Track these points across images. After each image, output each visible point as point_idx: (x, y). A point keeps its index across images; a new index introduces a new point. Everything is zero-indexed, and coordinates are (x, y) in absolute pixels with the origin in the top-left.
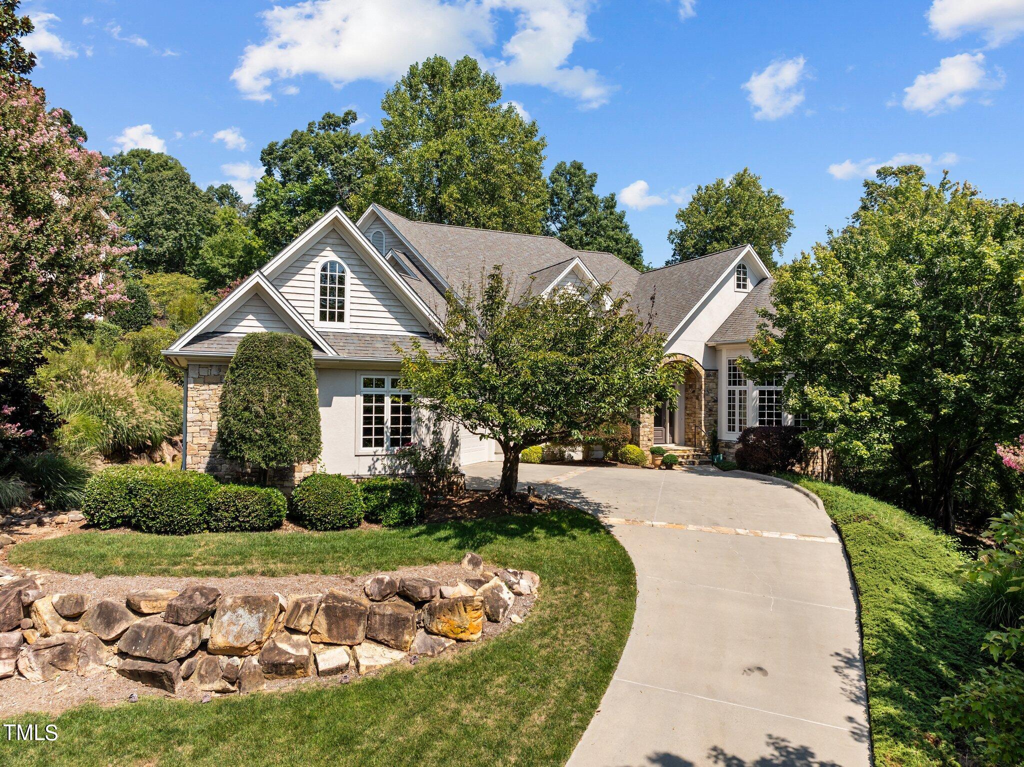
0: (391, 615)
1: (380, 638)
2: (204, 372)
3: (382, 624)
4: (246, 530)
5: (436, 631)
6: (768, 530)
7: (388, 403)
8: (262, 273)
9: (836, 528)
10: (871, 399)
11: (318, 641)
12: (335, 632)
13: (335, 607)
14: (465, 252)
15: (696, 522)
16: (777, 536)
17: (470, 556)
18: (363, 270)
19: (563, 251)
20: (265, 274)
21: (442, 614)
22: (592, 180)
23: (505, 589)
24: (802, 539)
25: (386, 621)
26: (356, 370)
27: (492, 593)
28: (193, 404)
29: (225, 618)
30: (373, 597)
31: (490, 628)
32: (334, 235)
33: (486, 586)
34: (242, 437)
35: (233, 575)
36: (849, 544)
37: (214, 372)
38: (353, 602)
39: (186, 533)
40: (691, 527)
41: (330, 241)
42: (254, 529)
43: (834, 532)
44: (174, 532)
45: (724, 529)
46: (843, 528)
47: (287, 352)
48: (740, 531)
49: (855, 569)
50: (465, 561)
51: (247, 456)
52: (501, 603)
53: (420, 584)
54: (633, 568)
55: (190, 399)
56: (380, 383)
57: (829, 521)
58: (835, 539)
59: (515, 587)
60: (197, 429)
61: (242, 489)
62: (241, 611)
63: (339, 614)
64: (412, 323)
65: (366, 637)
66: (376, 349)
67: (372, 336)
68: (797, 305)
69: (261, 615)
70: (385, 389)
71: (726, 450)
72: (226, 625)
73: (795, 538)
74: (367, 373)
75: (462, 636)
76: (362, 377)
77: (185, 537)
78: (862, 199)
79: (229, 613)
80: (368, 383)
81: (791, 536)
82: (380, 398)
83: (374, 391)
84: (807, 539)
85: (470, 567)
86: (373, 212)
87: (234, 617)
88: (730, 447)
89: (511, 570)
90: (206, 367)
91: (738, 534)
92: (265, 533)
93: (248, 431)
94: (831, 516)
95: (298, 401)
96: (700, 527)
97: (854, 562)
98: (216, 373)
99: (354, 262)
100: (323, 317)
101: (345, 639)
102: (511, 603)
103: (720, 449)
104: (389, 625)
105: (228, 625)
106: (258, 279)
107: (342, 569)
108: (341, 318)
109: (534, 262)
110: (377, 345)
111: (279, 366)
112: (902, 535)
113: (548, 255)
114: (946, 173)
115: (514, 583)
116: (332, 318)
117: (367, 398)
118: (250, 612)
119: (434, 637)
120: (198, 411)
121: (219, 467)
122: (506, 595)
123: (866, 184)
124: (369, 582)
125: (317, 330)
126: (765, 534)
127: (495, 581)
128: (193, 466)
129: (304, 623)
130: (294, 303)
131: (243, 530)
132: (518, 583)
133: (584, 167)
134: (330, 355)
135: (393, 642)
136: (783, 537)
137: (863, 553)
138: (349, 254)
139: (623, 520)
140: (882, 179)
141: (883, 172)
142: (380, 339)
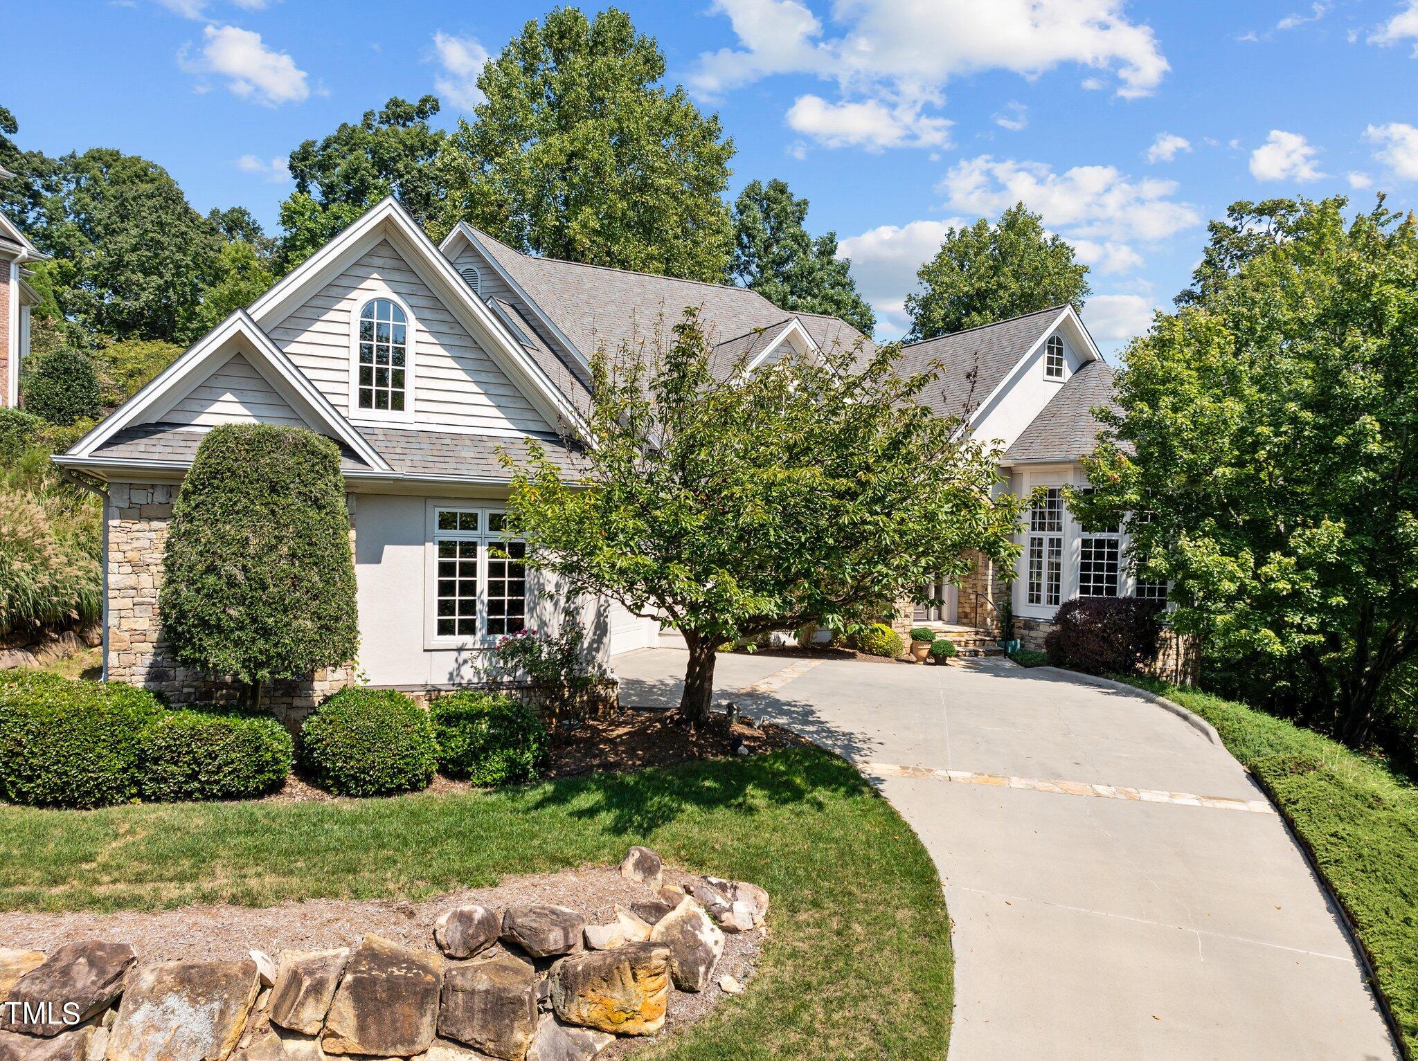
0: (487, 992)
1: (466, 1036)
2: (139, 497)
3: (469, 1009)
4: (214, 797)
5: (577, 1020)
6: (1148, 788)
7: (483, 558)
8: (249, 316)
9: (1255, 777)
10: (1293, 560)
11: (338, 1050)
12: (373, 1032)
13: (374, 981)
14: (609, 308)
15: (1023, 772)
16: (1165, 799)
17: (637, 855)
18: (440, 317)
19: (765, 312)
20: (256, 317)
21: (589, 987)
22: (802, 208)
23: (707, 921)
24: (1210, 804)
25: (478, 1004)
26: (426, 498)
27: (682, 932)
28: (120, 556)
29: (138, 1017)
30: (452, 952)
31: (684, 1007)
32: (385, 251)
33: (671, 917)
34: (204, 623)
35: (171, 906)
36: (1301, 820)
37: (159, 497)
38: (411, 963)
39: (97, 805)
40: (1017, 782)
41: (378, 262)
42: (228, 796)
43: (1255, 791)
44: (72, 804)
45: (1072, 786)
46: (1278, 786)
47: (291, 462)
48: (1102, 789)
49: (1330, 872)
50: (629, 865)
51: (212, 660)
52: (701, 954)
53: (542, 924)
54: (934, 871)
55: (112, 547)
56: (469, 523)
57: (1240, 770)
58: (1262, 805)
59: (725, 916)
60: (128, 603)
61: (204, 721)
62: (172, 1001)
63: (382, 994)
64: (529, 415)
65: (438, 1035)
66: (461, 460)
67: (459, 436)
68: (1166, 401)
69: (216, 1005)
70: (479, 532)
71: (1025, 632)
72: (138, 1031)
73: (1197, 803)
74: (447, 502)
75: (629, 1027)
76: (437, 510)
77: (93, 812)
78: (1206, 250)
79: (147, 1006)
80: (446, 522)
81: (1188, 800)
82: (469, 549)
83: (457, 535)
84: (1220, 805)
85: (638, 877)
86: (461, 237)
87: (158, 1013)
88: (1031, 629)
89: (714, 880)
90: (143, 487)
91: (1099, 796)
92: (249, 804)
93: (213, 612)
94: (1241, 758)
95: (311, 555)
96: (1032, 783)
97: (1321, 856)
98: (163, 500)
100: (365, 400)
101: (394, 1045)
102: (717, 951)
103: (1016, 631)
104: (484, 1011)
105: (144, 1032)
106: (239, 326)
107: (391, 886)
108: (399, 404)
109: (721, 328)
110: (463, 454)
111: (273, 490)
112: (1378, 799)
113: (742, 317)
114: (1383, 198)
115: (724, 910)
116: (382, 404)
117: (446, 549)
118: (194, 1002)
119: (573, 1031)
120: (130, 570)
122: (710, 935)
123: (1213, 228)
124: (442, 920)
125: (353, 423)
126: (1146, 796)
127: (687, 906)
128: (122, 671)
129: (309, 1018)
130: (309, 374)
131: (208, 797)
132: (731, 910)
133: (789, 190)
134: (377, 470)
135: (491, 1045)
136: (1177, 801)
137: (1333, 840)
138: (414, 287)
139: (897, 768)
140: (1236, 219)
141: (1237, 210)
142: (468, 443)
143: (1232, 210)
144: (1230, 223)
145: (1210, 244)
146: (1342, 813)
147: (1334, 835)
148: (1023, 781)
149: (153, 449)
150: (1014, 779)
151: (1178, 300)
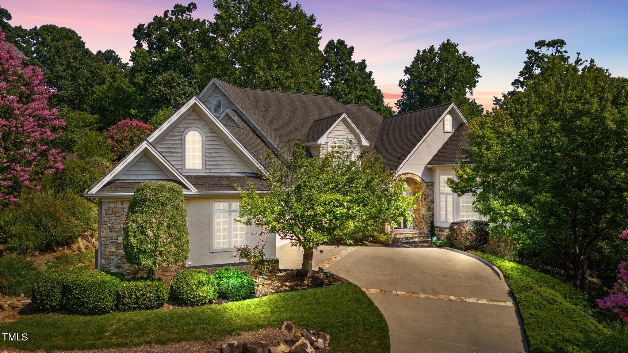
2: (112, 205)
4: (143, 309)
6: (470, 297)
8: (148, 141)
9: (512, 292)
15: (424, 291)
16: (475, 301)
17: (286, 324)
18: (213, 135)
20: (150, 141)
22: (351, 50)
23: (309, 345)
24: (491, 303)
26: (210, 199)
27: (301, 349)
28: (105, 226)
32: (194, 114)
33: (297, 344)
34: (140, 250)
35: (138, 345)
36: (522, 308)
37: (118, 205)
39: (104, 313)
40: (422, 296)
41: (191, 117)
42: (147, 308)
43: (509, 298)
44: (95, 314)
45: (442, 297)
46: (517, 296)
47: (168, 195)
48: (452, 298)
49: (526, 327)
50: (284, 327)
51: (143, 263)
53: (256, 347)
54: (387, 327)
55: (103, 223)
57: (507, 289)
58: (511, 303)
59: (315, 344)
60: (108, 242)
61: (140, 284)
64: (245, 167)
67: (220, 177)
70: (228, 210)
71: (440, 233)
73: (486, 303)
74: (217, 200)
77: (103, 316)
78: (525, 62)
81: (484, 302)
84: (495, 303)
85: (286, 331)
88: (442, 231)
89: (311, 332)
90: (113, 202)
92: (154, 311)
93: (143, 247)
95: (175, 226)
96: (427, 295)
97: (525, 322)
98: (120, 206)
99: (207, 131)
103: (436, 232)
106: (146, 146)
107: (207, 336)
109: (317, 113)
110: (223, 183)
111: (163, 205)
112: (555, 301)
113: (325, 108)
114: (579, 54)
115: (315, 341)
120: (109, 230)
121: (123, 266)
122: (310, 350)
123: (528, 52)
124: (224, 346)
125: (184, 174)
126: (468, 300)
127: (302, 340)
128: (106, 266)
130: (168, 159)
131: (140, 308)
132: (317, 341)
134: (193, 192)
136: (479, 302)
137: (531, 316)
138: (204, 125)
139: (379, 291)
140: (539, 48)
141: (540, 44)
142: (224, 179)
143: (536, 44)
144: (536, 50)
145: (527, 60)
146: (537, 307)
147: (531, 314)
148: (424, 295)
150: (421, 294)
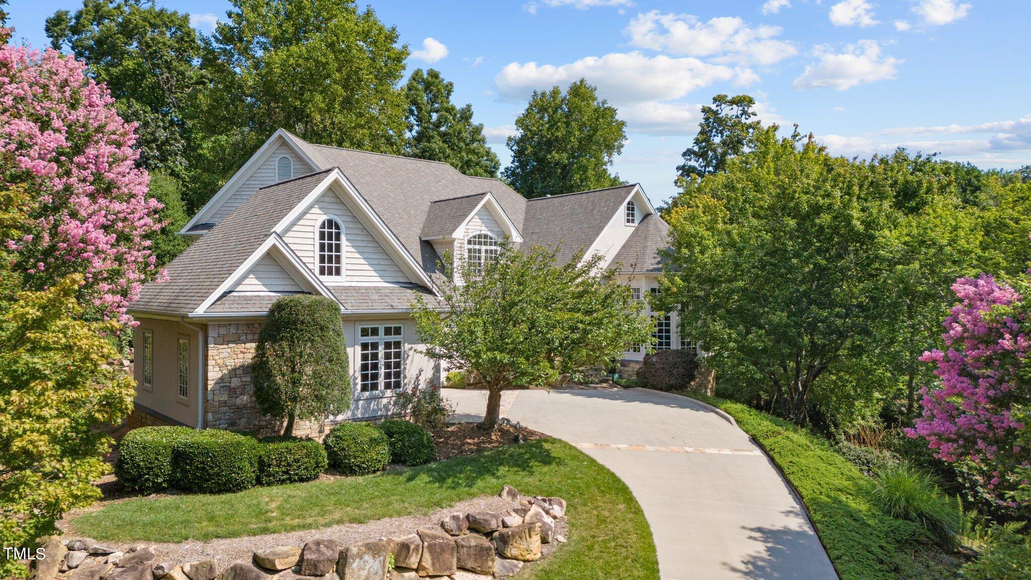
0: (476, 546)
1: (469, 566)
2: (223, 331)
3: (469, 555)
5: (509, 555)
6: (708, 447)
7: (381, 351)
8: (279, 236)
9: (754, 440)
11: (425, 574)
12: (437, 565)
13: (435, 545)
15: (650, 443)
16: (717, 452)
17: (507, 489)
18: (357, 226)
19: (456, 178)
20: (278, 233)
21: (514, 540)
22: (449, 88)
23: (543, 513)
24: (736, 453)
25: (472, 552)
26: (355, 321)
27: (537, 519)
29: (355, 565)
30: (454, 533)
31: (546, 549)
32: (330, 194)
33: (530, 514)
36: (776, 456)
37: (233, 330)
38: (443, 538)
40: (650, 448)
41: (327, 199)
43: (754, 447)
45: (674, 448)
46: (766, 443)
48: (688, 449)
49: (791, 477)
50: (505, 493)
52: (547, 527)
53: (487, 517)
55: (210, 358)
56: (375, 332)
57: (746, 436)
58: (758, 452)
59: (551, 511)
60: (218, 386)
62: (366, 557)
63: (438, 550)
64: (399, 274)
65: (458, 568)
66: (373, 301)
67: (367, 288)
69: (382, 558)
70: (384, 337)
71: (622, 368)
72: (356, 571)
73: (730, 453)
74: (365, 323)
75: (528, 557)
76: (360, 327)
78: (701, 125)
79: (357, 560)
80: (365, 332)
81: (727, 452)
82: (375, 346)
83: (370, 339)
84: (740, 453)
85: (509, 499)
86: (280, 136)
87: (362, 563)
88: (626, 366)
90: (225, 326)
91: (687, 452)
94: (747, 432)
96: (656, 448)
97: (786, 471)
98: (234, 331)
99: (348, 219)
100: (322, 272)
101: (445, 570)
102: (553, 525)
104: (475, 555)
105: (359, 571)
106: (273, 240)
107: (411, 511)
108: (338, 272)
109: (433, 189)
110: (372, 298)
113: (444, 181)
114: (797, 127)
115: (549, 509)
116: (330, 273)
117: (365, 346)
118: (374, 557)
119: (508, 560)
122: (548, 520)
123: (704, 110)
124: (446, 519)
126: (708, 451)
127: (534, 509)
129: (413, 561)
132: (552, 509)
133: (441, 76)
135: (479, 569)
136: (722, 453)
137: (791, 464)
138: (345, 212)
139: (592, 445)
140: (717, 106)
141: (719, 100)
142: (374, 291)
143: (715, 100)
144: (714, 107)
145: (703, 121)
146: (794, 453)
147: (791, 462)
148: (652, 447)
149: (232, 306)
150: (647, 447)
151: (684, 154)
